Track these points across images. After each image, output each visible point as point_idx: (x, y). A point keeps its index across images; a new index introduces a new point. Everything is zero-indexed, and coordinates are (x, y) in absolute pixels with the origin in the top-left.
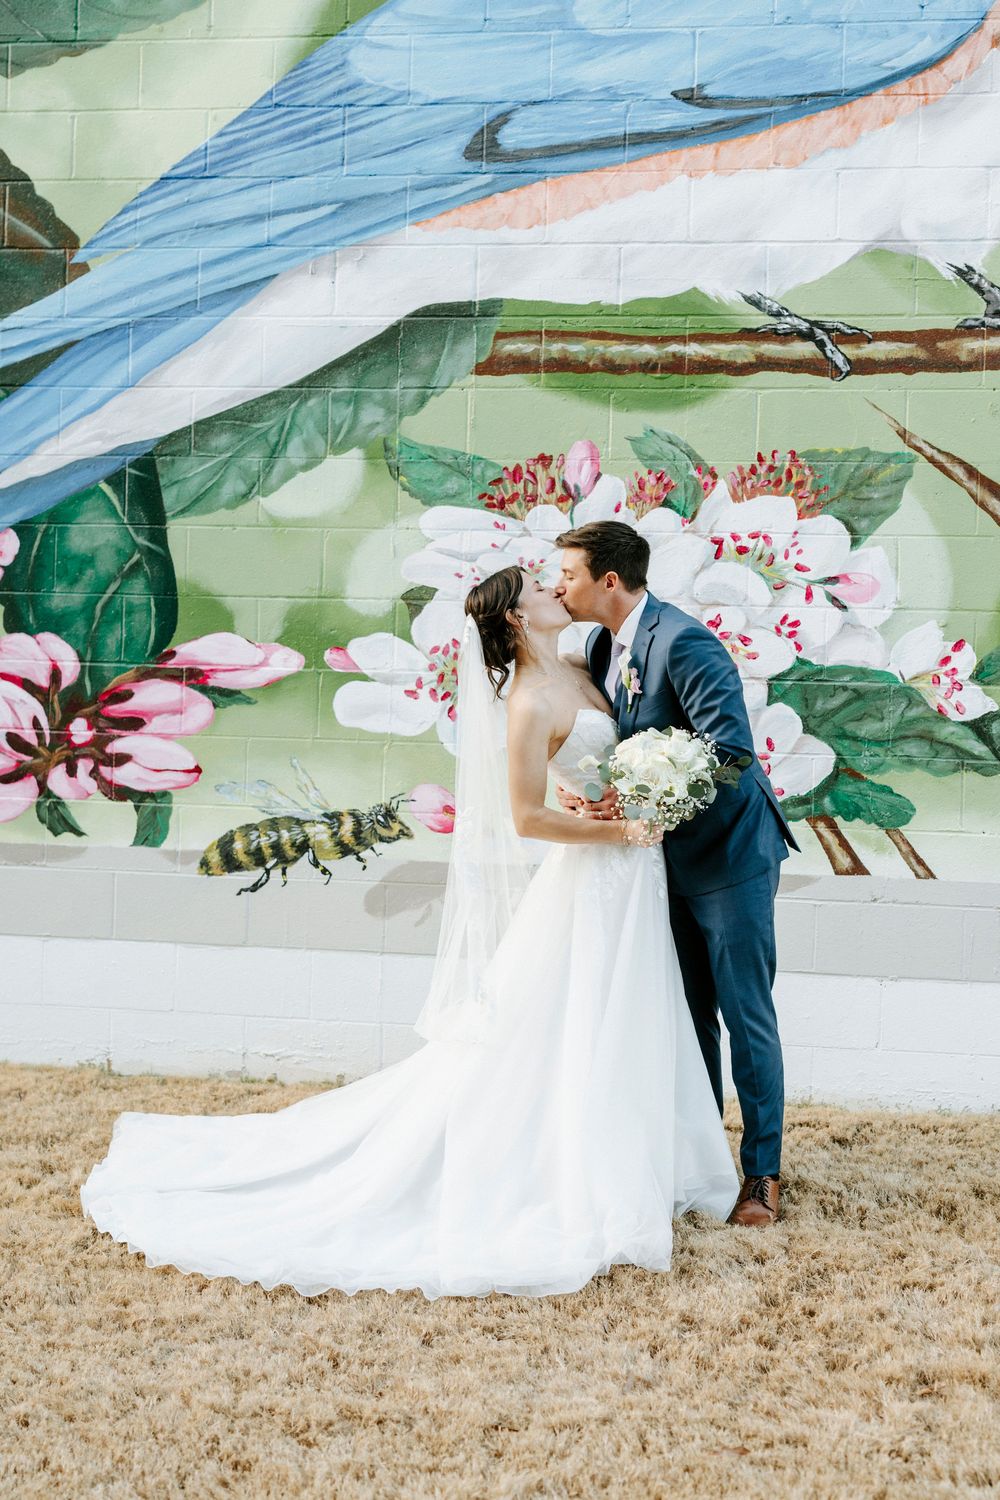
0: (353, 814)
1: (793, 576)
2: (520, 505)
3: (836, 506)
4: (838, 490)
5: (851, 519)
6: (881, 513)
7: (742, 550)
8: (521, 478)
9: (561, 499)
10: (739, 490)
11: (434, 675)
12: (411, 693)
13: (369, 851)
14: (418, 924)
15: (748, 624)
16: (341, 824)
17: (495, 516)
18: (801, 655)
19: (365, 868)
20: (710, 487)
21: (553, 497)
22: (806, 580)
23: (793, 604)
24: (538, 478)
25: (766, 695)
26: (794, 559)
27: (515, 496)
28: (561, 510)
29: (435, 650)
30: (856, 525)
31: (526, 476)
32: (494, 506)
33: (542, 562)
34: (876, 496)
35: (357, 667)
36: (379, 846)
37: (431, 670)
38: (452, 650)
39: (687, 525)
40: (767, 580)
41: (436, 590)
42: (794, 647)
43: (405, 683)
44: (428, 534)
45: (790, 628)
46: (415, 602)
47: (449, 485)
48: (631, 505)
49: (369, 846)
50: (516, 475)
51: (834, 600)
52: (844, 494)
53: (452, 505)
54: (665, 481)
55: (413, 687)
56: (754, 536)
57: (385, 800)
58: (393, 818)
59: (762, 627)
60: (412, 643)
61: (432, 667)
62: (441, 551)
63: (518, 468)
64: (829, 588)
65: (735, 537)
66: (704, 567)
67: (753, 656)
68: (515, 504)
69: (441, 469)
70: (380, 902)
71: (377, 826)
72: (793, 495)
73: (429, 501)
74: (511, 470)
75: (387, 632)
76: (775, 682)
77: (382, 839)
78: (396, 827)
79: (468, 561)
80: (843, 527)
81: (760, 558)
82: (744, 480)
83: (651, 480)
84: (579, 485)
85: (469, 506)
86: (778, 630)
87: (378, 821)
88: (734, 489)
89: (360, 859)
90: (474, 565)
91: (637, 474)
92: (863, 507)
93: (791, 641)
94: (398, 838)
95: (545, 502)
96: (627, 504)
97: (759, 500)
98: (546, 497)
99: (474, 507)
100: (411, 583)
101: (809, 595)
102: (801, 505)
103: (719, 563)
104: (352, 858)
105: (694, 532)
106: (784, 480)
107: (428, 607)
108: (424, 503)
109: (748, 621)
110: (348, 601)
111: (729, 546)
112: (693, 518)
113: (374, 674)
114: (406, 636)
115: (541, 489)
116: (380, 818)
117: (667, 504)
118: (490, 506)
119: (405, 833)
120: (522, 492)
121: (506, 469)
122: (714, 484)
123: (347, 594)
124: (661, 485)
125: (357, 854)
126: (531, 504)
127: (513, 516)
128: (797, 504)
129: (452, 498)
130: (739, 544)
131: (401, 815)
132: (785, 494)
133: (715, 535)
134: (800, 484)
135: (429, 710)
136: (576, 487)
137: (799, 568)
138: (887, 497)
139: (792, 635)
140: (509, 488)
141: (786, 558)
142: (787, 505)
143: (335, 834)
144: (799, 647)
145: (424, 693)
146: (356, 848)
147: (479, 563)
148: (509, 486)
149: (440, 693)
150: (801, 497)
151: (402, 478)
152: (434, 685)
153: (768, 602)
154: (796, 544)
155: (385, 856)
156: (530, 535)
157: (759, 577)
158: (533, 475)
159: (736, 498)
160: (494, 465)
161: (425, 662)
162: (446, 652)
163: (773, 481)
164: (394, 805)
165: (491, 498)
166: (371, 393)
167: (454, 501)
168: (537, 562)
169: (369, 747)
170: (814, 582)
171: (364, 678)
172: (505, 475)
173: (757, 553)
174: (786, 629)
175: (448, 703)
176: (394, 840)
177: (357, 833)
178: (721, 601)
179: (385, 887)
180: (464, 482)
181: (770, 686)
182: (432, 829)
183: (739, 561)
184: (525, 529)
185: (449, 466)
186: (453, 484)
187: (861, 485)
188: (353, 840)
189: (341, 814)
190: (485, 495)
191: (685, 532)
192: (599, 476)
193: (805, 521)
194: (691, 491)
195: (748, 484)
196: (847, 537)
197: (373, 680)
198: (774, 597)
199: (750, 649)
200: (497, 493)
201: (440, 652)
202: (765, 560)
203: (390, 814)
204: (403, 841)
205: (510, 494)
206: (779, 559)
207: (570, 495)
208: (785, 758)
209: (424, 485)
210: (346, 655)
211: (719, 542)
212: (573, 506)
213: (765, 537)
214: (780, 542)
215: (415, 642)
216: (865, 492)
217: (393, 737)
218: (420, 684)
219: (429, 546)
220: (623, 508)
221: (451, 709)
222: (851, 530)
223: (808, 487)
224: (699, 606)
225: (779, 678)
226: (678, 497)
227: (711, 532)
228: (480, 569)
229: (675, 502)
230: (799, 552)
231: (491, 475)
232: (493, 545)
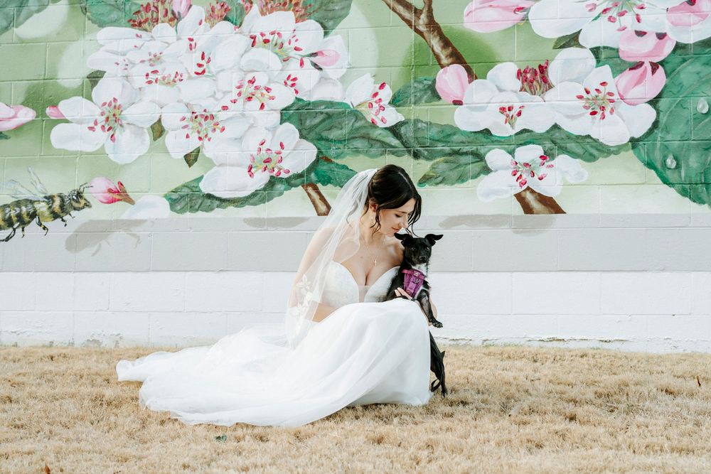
0: (61, 196)
1: (293, 53)
2: (149, 24)
3: (316, 15)
4: (317, 6)
5: (324, 21)
6: (340, 17)
7: (266, 41)
8: (150, 10)
9: (171, 20)
10: (264, 9)
11: (104, 118)
12: (91, 128)
13: (68, 216)
14: (94, 254)
15: (270, 81)
16: (53, 201)
17: (136, 31)
18: (298, 96)
19: (66, 225)
20: (249, 9)
21: (167, 19)
22: (299, 55)
23: (293, 69)
24: (159, 9)
25: (279, 119)
26: (294, 44)
27: (146, 20)
28: (171, 25)
29: (105, 104)
30: (326, 25)
31: (153, 9)
32: (136, 25)
33: (161, 54)
34: (337, 8)
35: (64, 116)
36: (73, 213)
37: (102, 115)
38: (113, 104)
39: (237, 30)
40: (280, 56)
41: (105, 72)
42: (294, 92)
43: (88, 123)
44: (101, 42)
45: (292, 82)
46: (94, 79)
47: (112, 16)
48: (208, 20)
49: (68, 213)
50: (147, 8)
51: (315, 65)
52: (320, 8)
53: (114, 26)
54: (225, 6)
55: (92, 125)
56: (273, 33)
57: (77, 187)
58: (81, 197)
59: (277, 82)
60: (92, 101)
61: (102, 114)
62: (108, 51)
63: (148, 4)
64: (312, 59)
65: (262, 35)
66: (246, 52)
67: (272, 98)
68: (147, 24)
69: (108, 8)
70: (73, 244)
71: (72, 202)
72: (293, 10)
73: (102, 25)
74: (145, 6)
75: (79, 96)
76: (284, 112)
77: (75, 209)
78: (83, 202)
79: (121, 55)
80: (320, 26)
81: (276, 45)
82: (267, 4)
83: (218, 7)
84: (181, 12)
85: (122, 27)
86: (286, 83)
87: (73, 199)
88: (262, 9)
89: (63, 220)
90: (125, 57)
91: (210, 4)
92: (330, 14)
93: (293, 89)
94: (84, 208)
95: (163, 22)
96: (205, 20)
97: (275, 13)
98: (163, 19)
99: (126, 27)
100: (92, 69)
101: (302, 64)
102: (297, 15)
103: (254, 49)
104: (59, 220)
105: (240, 33)
106: (288, 2)
107: (101, 81)
108: (100, 26)
109: (269, 80)
110: (59, 81)
111: (259, 39)
112: (240, 26)
113: (74, 119)
114: (90, 98)
115: (160, 15)
116: (74, 197)
117: (226, 19)
118: (133, 26)
119: (87, 205)
120: (150, 17)
121: (142, 5)
122: (251, 7)
123: (59, 77)
124: (223, 9)
125: (62, 218)
126: (155, 23)
127: (146, 30)
128: (295, 15)
129: (114, 23)
130: (264, 38)
131: (85, 195)
132: (289, 9)
133: (252, 34)
134: (296, 4)
135: (101, 137)
136: (179, 13)
137: (296, 49)
138: (343, 8)
139: (293, 85)
140: (144, 15)
141: (290, 44)
142: (290, 15)
143: (50, 207)
144: (297, 92)
145: (98, 128)
146: (61, 214)
147: (128, 56)
148: (144, 14)
149: (107, 127)
150: (297, 11)
151: (87, 14)
152: (103, 123)
153: (280, 68)
154: (294, 36)
155: (77, 218)
156: (154, 40)
157: (275, 55)
158: (157, 8)
159: (263, 14)
160: (136, 4)
161: (99, 111)
162: (110, 105)
163: (282, 4)
164: (82, 190)
165: (134, 21)
167: (115, 24)
168: (158, 54)
169: (68, 159)
170: (304, 56)
171: (67, 121)
172: (141, 9)
173: (274, 42)
174: (290, 83)
175: (111, 132)
176: (82, 209)
177: (62, 206)
178: (255, 69)
179: (77, 235)
180: (120, 13)
181: (281, 113)
182: (102, 202)
183: (264, 47)
184: (152, 37)
185: (112, 5)
186: (114, 15)
187: (329, 3)
188: (60, 210)
189: (54, 196)
190: (131, 20)
191: (236, 33)
192: (191, 6)
193: (299, 24)
194: (239, 11)
195: (269, 6)
196: (322, 31)
197: (72, 122)
198: (283, 66)
199: (271, 94)
200: (137, 18)
201: (107, 105)
202: (278, 46)
203: (79, 195)
204: (86, 209)
205: (144, 18)
206: (286, 45)
207: (175, 17)
208: (290, 153)
209: (99, 17)
210: (58, 110)
211: (253, 38)
212: (177, 23)
213: (278, 34)
214: (286, 36)
215: (94, 100)
216: (331, 6)
217: (82, 153)
218: (96, 123)
219: (101, 49)
220: (204, 23)
221: (112, 136)
222: (324, 27)
223: (301, 5)
224: (243, 73)
225: (285, 109)
226: (233, 15)
227: (250, 32)
228: (128, 59)
229: (230, 17)
230: (297, 40)
231: (134, 9)
232: (135, 46)
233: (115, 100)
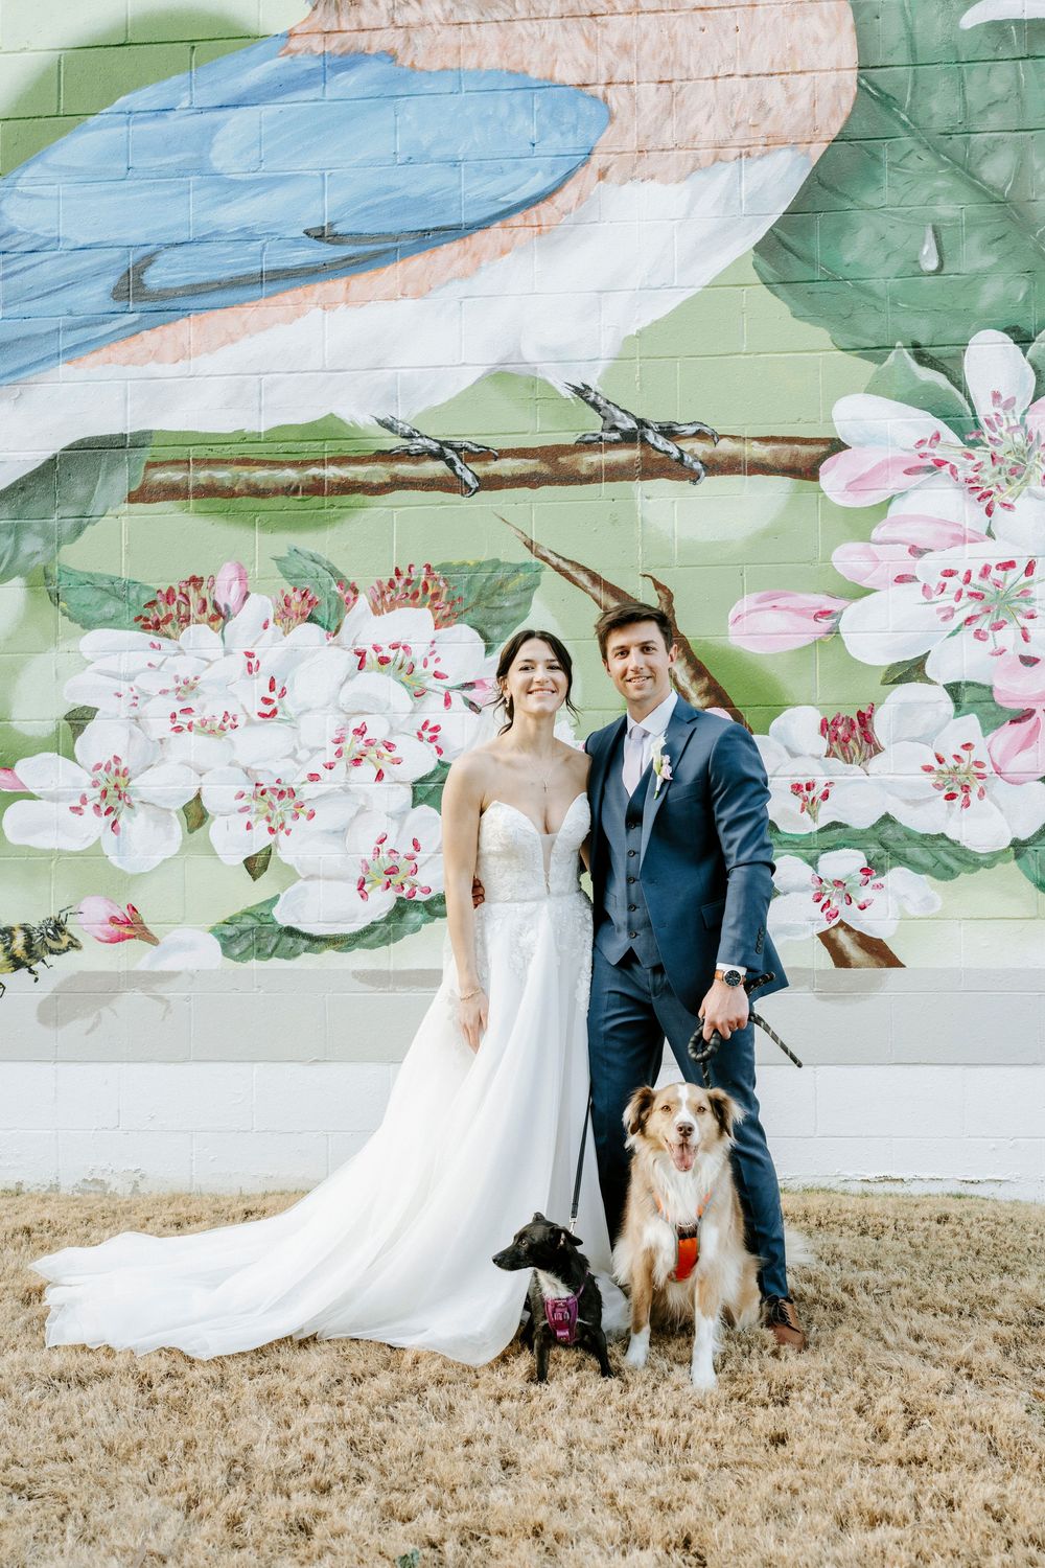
0: (24, 928)
1: (432, 683)
2: (174, 625)
3: (470, 615)
4: (472, 600)
5: (484, 627)
6: (512, 620)
7: (384, 661)
8: (174, 600)
9: (213, 619)
10: (379, 603)
11: (97, 792)
12: (75, 809)
13: (40, 963)
14: (88, 1032)
15: (392, 731)
16: (13, 938)
17: (150, 637)
18: (443, 758)
19: (36, 980)
20: (352, 602)
21: (205, 616)
22: (444, 687)
23: (433, 710)
24: (190, 599)
25: (411, 798)
26: (432, 667)
27: (168, 618)
28: (213, 628)
29: (98, 767)
30: (489, 633)
31: (179, 598)
32: (150, 627)
33: (196, 679)
34: (507, 604)
35: (26, 788)
36: (50, 958)
37: (95, 786)
38: (114, 767)
39: (331, 639)
40: (409, 688)
41: (97, 710)
42: (435, 750)
43: (70, 799)
44: (88, 656)
45: (431, 733)
46: (77, 722)
47: (106, 609)
48: (278, 621)
49: (40, 959)
50: (169, 597)
51: (472, 705)
52: (477, 603)
53: (110, 628)
54: (310, 597)
55: (77, 803)
56: (395, 647)
57: (54, 914)
58: (62, 930)
59: (405, 733)
60: (75, 760)
61: (95, 784)
62: (100, 673)
63: (171, 590)
64: (466, 693)
65: (376, 649)
66: (348, 678)
67: (397, 761)
68: (169, 624)
69: (99, 594)
70: (51, 1013)
71: (47, 939)
72: (429, 607)
73: (88, 624)
74: (164, 592)
75: (51, 751)
76: (419, 785)
77: (52, 952)
78: (65, 939)
79: (125, 680)
80: (477, 635)
81: (401, 667)
82: (383, 593)
83: (297, 597)
84: (230, 605)
85: (125, 629)
86: (420, 736)
87: (48, 934)
88: (375, 603)
89: (31, 972)
90: (132, 684)
91: (282, 592)
92: (496, 615)
93: (433, 745)
94: (68, 950)
95: (198, 622)
96: (274, 621)
97: (398, 612)
98: (198, 617)
99: (131, 629)
100: (73, 704)
101: (448, 701)
102: (438, 615)
103: (362, 674)
104: (24, 971)
105: (338, 645)
106: (421, 593)
107: (91, 726)
108: (83, 627)
109: (392, 728)
110: (14, 724)
111: (372, 657)
112: (337, 631)
113: (41, 793)
114: (71, 756)
115: (193, 610)
116: (50, 931)
117: (311, 619)
118: (145, 628)
119: (74, 945)
120: (176, 612)
121: (159, 591)
122: (355, 599)
123: (13, 717)
124: (306, 602)
125: (29, 967)
126: (184, 624)
127: (168, 636)
128: (434, 615)
129: (109, 622)
130: (380, 654)
131: (69, 927)
132: (422, 605)
133: (358, 647)
134: (436, 596)
135: (93, 825)
136: (226, 606)
137: (437, 675)
138: (518, 605)
139: (433, 739)
140: (163, 610)
141: (425, 666)
142: (424, 616)
143: (7, 948)
144: (440, 751)
145: (88, 809)
146: (28, 961)
147: (136, 682)
148: (163, 608)
149: (104, 808)
150: (437, 608)
151: (61, 604)
152: (97, 801)
153: (409, 709)
154: (433, 653)
155: (57, 968)
156: (184, 654)
157: (400, 685)
158: (186, 597)
159: (376, 611)
160: (148, 589)
161: (88, 779)
162: (108, 769)
163: (410, 594)
164: (63, 918)
165: (147, 620)
166: (30, 525)
167: (112, 624)
168: (191, 679)
169: (34, 863)
170: (452, 688)
171: (32, 797)
172: (159, 598)
173: (398, 663)
174: (427, 735)
175: (112, 817)
176: (64, 951)
177: (28, 947)
178: (365, 710)
179: (57, 997)
180: (120, 605)
181: (414, 789)
182: (100, 940)
183: (381, 671)
184: (180, 649)
185: (106, 590)
186: (110, 608)
187: (493, 594)
188: (24, 954)
189: (13, 929)
190: (140, 617)
191: (330, 645)
192: (247, 595)
193: (442, 631)
194: (334, 606)
195: (388, 598)
196: (481, 644)
197: (40, 799)
198: (415, 704)
199: (394, 754)
200: (152, 614)
201: (103, 769)
202: (406, 669)
203: (59, 927)
204: (73, 953)
205: (165, 615)
206: (419, 668)
207: (220, 614)
208: (430, 858)
209: (83, 610)
210: (15, 777)
211: (361, 654)
212: (224, 624)
213: (404, 648)
214: (419, 652)
215: (78, 757)
216: (497, 601)
217: (60, 853)
218: (84, 800)
219: (90, 668)
220: (271, 625)
221: (114, 823)
222: (485, 638)
223: (443, 599)
224: (344, 716)
225: (422, 781)
226: (323, 613)
227: (354, 644)
228: (137, 687)
229: (319, 618)
230: (437, 660)
231: (146, 597)
232: (150, 665)
233: (117, 759)
